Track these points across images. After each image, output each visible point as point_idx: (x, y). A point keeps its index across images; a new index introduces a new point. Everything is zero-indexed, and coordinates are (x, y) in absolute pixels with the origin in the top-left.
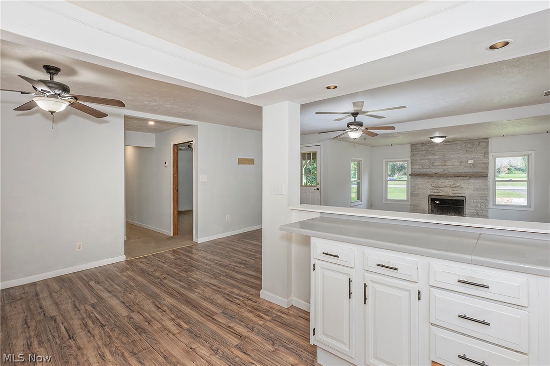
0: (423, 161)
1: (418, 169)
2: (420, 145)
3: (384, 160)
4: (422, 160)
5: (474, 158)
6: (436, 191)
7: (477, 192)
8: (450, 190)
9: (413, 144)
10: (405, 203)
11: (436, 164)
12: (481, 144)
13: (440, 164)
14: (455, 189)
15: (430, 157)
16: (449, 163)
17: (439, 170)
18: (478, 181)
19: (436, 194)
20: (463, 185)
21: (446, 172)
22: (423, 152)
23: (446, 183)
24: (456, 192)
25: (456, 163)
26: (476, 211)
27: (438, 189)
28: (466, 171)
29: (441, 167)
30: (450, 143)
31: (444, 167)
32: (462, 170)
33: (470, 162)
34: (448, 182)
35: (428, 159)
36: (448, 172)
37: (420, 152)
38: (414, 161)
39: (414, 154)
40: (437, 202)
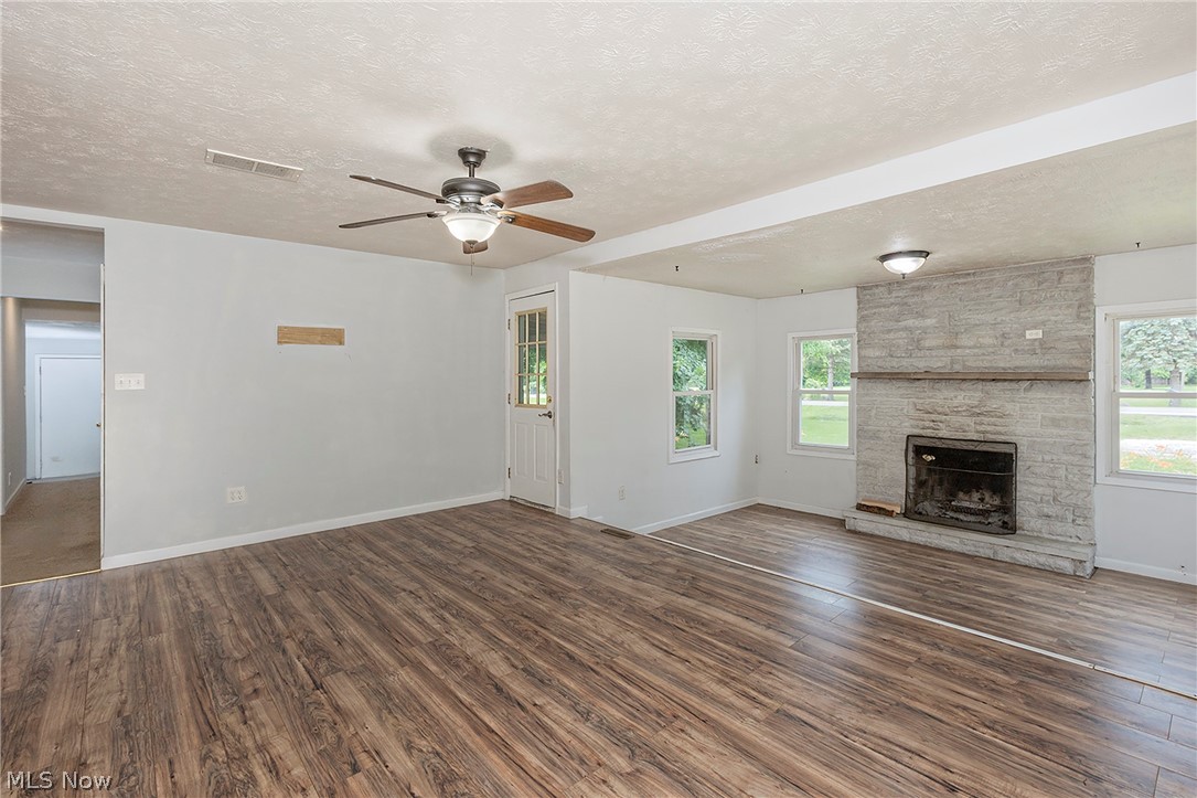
0: (892, 336)
1: (878, 359)
2: (881, 289)
3: (790, 336)
4: (889, 331)
5: (1043, 323)
6: (927, 424)
7: (1055, 431)
8: (970, 421)
9: (864, 288)
10: (844, 457)
11: (927, 343)
12: (1066, 278)
13: (939, 342)
14: (986, 420)
15: (910, 322)
16: (965, 340)
17: (938, 362)
18: (1057, 396)
19: (929, 432)
20: (1009, 407)
21: (958, 367)
22: (891, 310)
23: (956, 402)
24: (989, 428)
25: (988, 341)
26: (1049, 491)
27: (933, 417)
28: (1017, 363)
29: (942, 352)
30: (970, 279)
31: (951, 353)
32: (1006, 361)
33: (1031, 334)
34: (964, 397)
35: (906, 329)
36: (964, 366)
37: (883, 309)
38: (865, 336)
39: (867, 316)
40: (930, 458)
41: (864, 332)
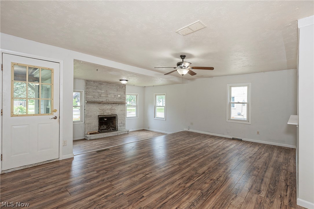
0: (94, 93)
1: (91, 98)
2: (92, 82)
4: (94, 92)
5: (120, 94)
6: (102, 113)
7: (122, 112)
8: (110, 111)
9: (88, 81)
11: (102, 96)
12: (123, 87)
13: (105, 96)
14: (112, 111)
15: (99, 91)
16: (109, 96)
17: (104, 100)
18: (122, 106)
19: (102, 114)
20: (116, 108)
21: (107, 101)
22: (94, 87)
23: (107, 108)
24: (113, 112)
25: (113, 96)
27: (103, 111)
28: (117, 101)
29: (105, 98)
30: (110, 84)
31: (106, 98)
32: (115, 100)
33: (119, 96)
34: (109, 107)
35: (98, 92)
36: (108, 101)
37: (92, 87)
38: (88, 93)
39: (88, 88)
40: (105, 119)
41: (87, 91)
